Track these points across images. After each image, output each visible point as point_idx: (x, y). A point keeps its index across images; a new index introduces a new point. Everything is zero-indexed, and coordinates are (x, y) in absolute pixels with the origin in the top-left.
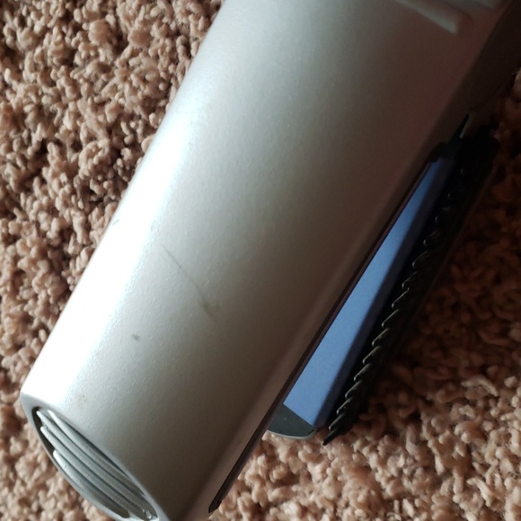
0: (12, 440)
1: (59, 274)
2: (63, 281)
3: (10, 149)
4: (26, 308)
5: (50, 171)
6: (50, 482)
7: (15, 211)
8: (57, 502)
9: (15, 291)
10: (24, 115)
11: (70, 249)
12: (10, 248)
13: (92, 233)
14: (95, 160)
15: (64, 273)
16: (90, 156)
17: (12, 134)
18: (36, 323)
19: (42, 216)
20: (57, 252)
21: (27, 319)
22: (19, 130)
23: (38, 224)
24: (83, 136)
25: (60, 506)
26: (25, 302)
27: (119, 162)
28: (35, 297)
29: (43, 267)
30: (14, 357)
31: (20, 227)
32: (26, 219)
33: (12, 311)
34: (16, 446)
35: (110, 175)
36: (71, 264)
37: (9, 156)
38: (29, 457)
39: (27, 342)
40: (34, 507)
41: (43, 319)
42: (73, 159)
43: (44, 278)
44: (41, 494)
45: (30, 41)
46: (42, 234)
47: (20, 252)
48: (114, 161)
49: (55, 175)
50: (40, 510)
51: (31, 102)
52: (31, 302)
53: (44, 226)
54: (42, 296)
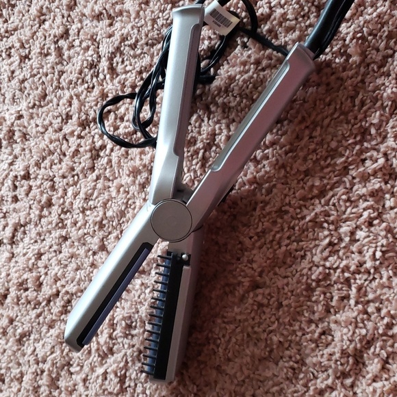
0: (45, 209)
1: (93, 160)
2: (94, 164)
3: (96, 105)
4: (74, 165)
5: (108, 124)
6: (53, 232)
7: (87, 127)
8: (53, 240)
9: (73, 156)
10: (107, 96)
11: (102, 154)
12: (79, 140)
13: (112, 153)
14: (127, 131)
15: (95, 161)
16: (125, 127)
17: (99, 99)
18: (75, 173)
19: (97, 136)
20: (96, 152)
21: (73, 169)
22: (103, 100)
23: (94, 137)
24: (126, 118)
25: (53, 242)
26: (75, 163)
27: (135, 136)
28: (80, 163)
29: (89, 155)
30: (61, 180)
31: (86, 135)
32: (90, 133)
33: (68, 163)
34: (45, 212)
35: (129, 138)
36: (99, 159)
37: (94, 108)
38: (50, 219)
39: (69, 177)
40: (42, 238)
41: (79, 173)
42: (119, 124)
43: (87, 159)
44: (48, 234)
45: (123, 71)
46: (93, 142)
47: (82, 144)
48: (133, 134)
49: (109, 126)
50: (44, 240)
51: (112, 93)
52: (77, 164)
53: (96, 140)
54: (83, 165)
